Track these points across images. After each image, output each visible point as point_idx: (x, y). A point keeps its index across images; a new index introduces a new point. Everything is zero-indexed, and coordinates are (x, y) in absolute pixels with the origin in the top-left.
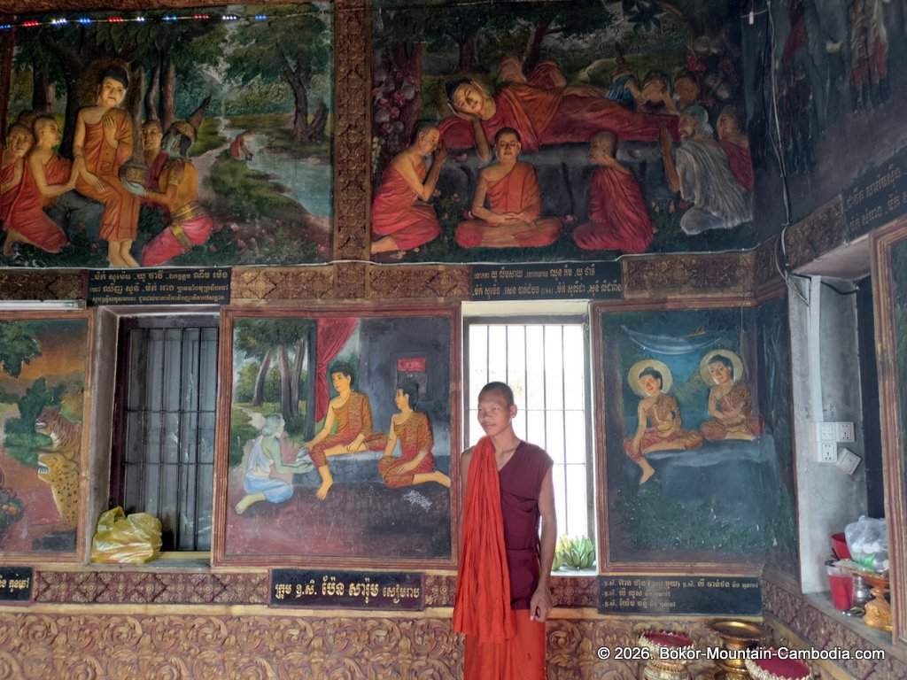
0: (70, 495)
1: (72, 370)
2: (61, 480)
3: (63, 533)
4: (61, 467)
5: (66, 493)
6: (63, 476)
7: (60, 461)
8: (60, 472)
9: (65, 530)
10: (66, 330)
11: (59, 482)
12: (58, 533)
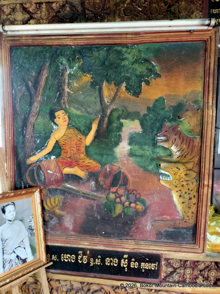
0: (190, 199)
1: (189, 90)
2: (183, 186)
3: (182, 228)
4: (183, 175)
5: (187, 197)
6: (185, 183)
7: (182, 170)
8: (182, 180)
9: (184, 226)
10: (183, 52)
11: (181, 188)
12: (178, 228)
